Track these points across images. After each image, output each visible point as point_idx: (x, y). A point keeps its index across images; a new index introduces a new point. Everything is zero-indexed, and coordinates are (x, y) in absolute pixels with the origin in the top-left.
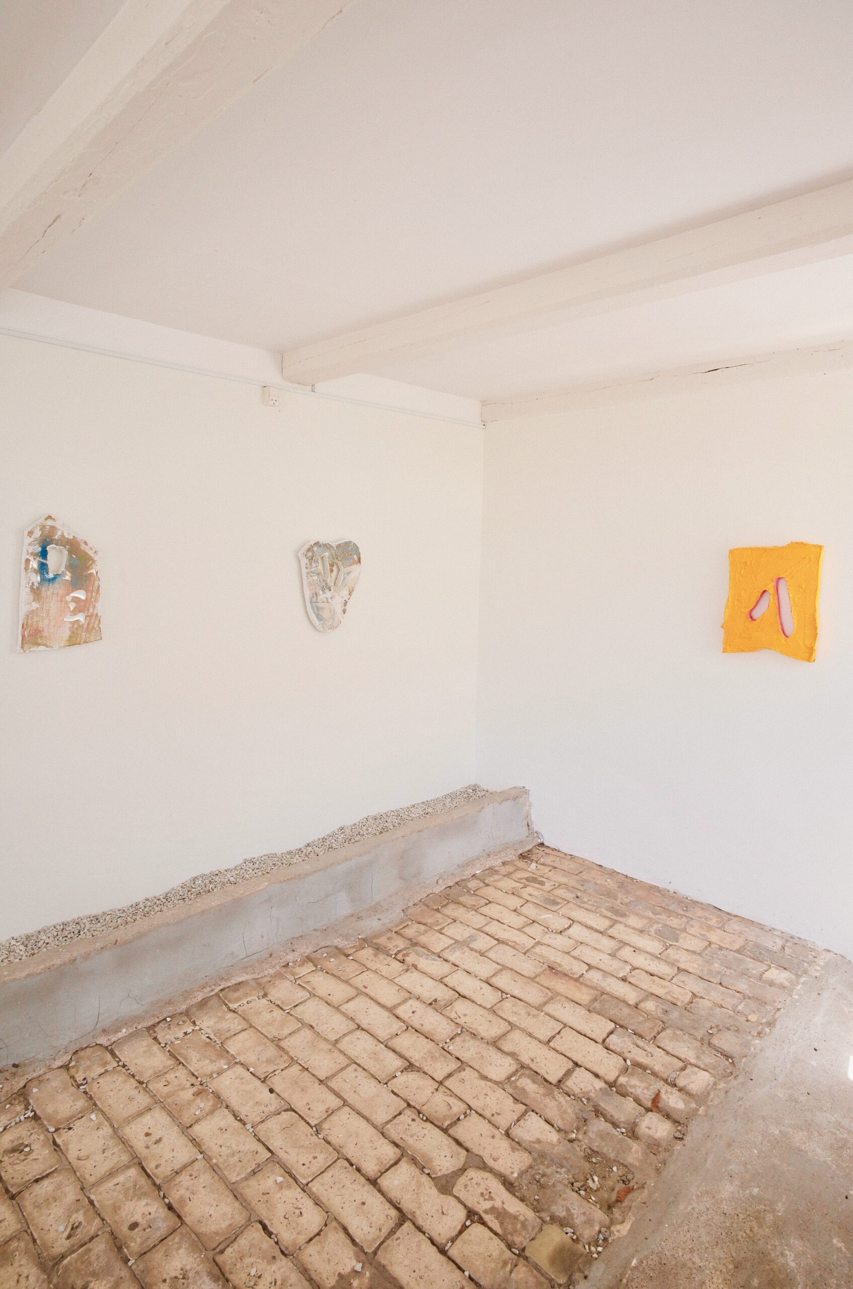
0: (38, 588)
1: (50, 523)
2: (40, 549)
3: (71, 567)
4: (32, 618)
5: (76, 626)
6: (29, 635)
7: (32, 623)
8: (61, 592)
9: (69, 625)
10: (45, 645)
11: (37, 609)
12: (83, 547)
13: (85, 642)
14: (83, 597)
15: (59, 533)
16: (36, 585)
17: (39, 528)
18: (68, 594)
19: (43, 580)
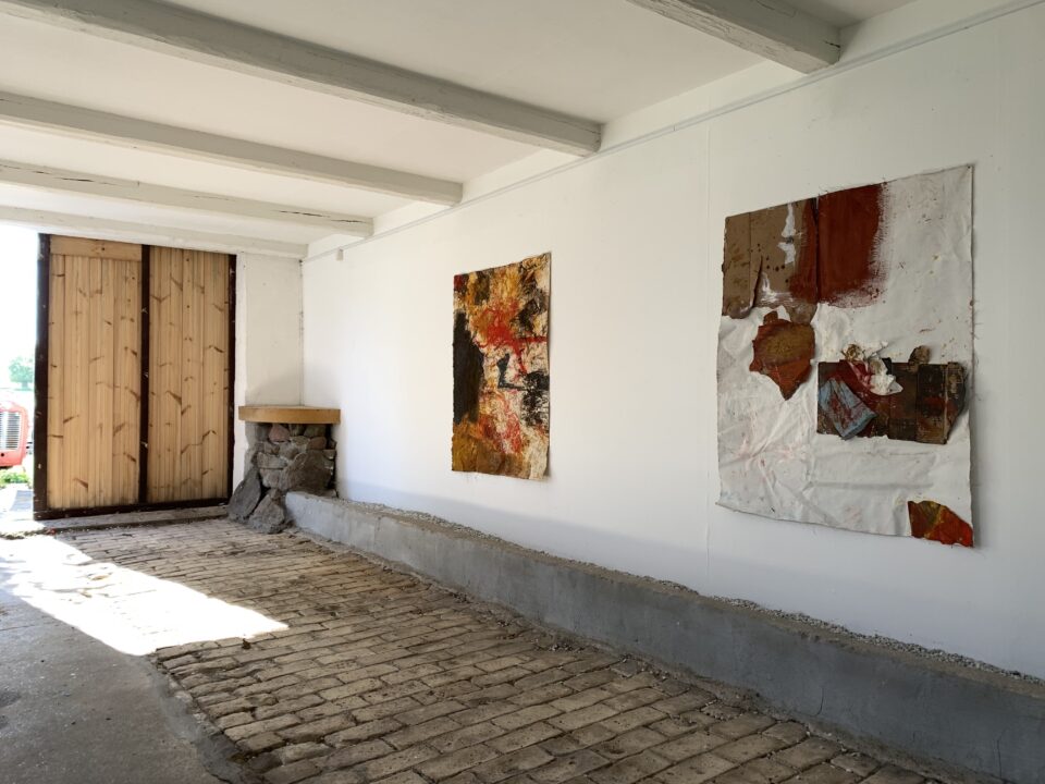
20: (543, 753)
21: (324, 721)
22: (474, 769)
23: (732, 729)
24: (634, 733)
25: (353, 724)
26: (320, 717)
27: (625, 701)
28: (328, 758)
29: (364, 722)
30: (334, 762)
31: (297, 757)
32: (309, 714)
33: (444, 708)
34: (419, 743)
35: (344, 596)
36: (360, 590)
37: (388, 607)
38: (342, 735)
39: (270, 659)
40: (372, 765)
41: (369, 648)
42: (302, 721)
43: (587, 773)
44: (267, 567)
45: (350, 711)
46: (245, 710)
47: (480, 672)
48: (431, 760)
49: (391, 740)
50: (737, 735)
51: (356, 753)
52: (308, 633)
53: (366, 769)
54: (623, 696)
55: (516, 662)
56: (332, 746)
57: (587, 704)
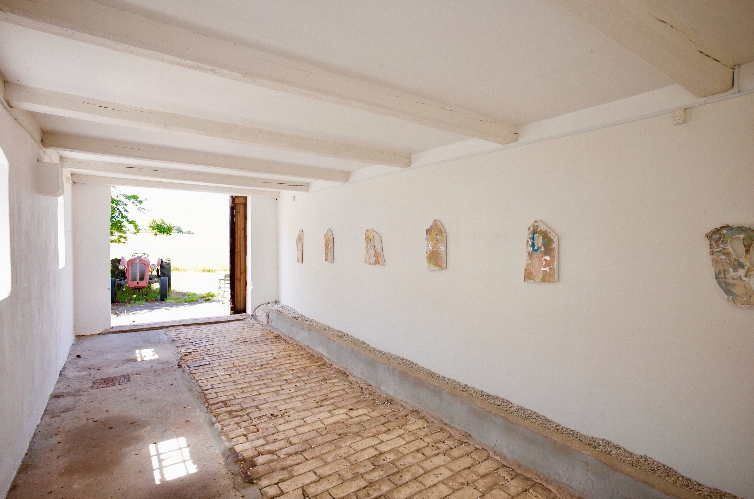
0: (531, 253)
1: (536, 224)
2: (532, 236)
3: (544, 244)
4: (529, 267)
5: (545, 273)
6: (527, 274)
7: (529, 269)
8: (540, 256)
9: (542, 272)
10: (533, 280)
11: (530, 263)
12: (549, 235)
13: (549, 281)
14: (549, 259)
15: (540, 228)
16: (530, 252)
17: (532, 227)
18: (543, 257)
19: (533, 250)
20: (370, 464)
21: (277, 443)
22: (339, 472)
23: (456, 453)
24: (412, 454)
25: (289, 445)
26: (275, 441)
27: (411, 435)
28: (277, 464)
29: (295, 444)
30: (279, 466)
31: (264, 462)
32: (271, 438)
33: (330, 437)
34: (317, 457)
35: (292, 370)
36: (300, 366)
37: (311, 377)
38: (284, 451)
39: (257, 407)
40: (296, 468)
41: (301, 401)
42: (268, 443)
43: (388, 476)
44: (259, 352)
45: (289, 438)
46: (244, 435)
47: (349, 417)
48: (322, 466)
49: (305, 455)
50: (457, 456)
51: (290, 461)
52: (275, 391)
53: (293, 470)
54: (410, 433)
55: (365, 411)
56: (279, 457)
57: (393, 437)
